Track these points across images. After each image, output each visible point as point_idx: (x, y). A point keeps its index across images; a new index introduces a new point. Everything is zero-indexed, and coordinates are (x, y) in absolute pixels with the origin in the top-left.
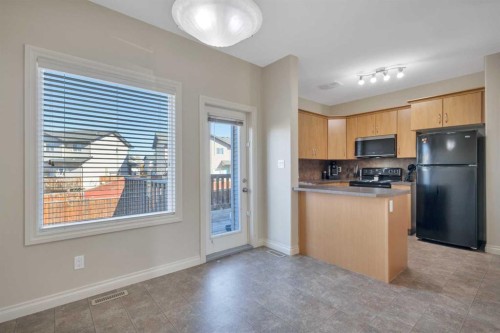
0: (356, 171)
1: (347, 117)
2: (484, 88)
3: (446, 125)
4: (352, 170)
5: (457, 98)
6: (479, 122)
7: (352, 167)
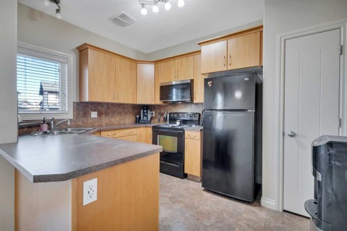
0: (165, 116)
1: (156, 62)
2: (262, 27)
3: (229, 68)
4: (162, 114)
5: (240, 39)
6: (258, 64)
7: (162, 111)
